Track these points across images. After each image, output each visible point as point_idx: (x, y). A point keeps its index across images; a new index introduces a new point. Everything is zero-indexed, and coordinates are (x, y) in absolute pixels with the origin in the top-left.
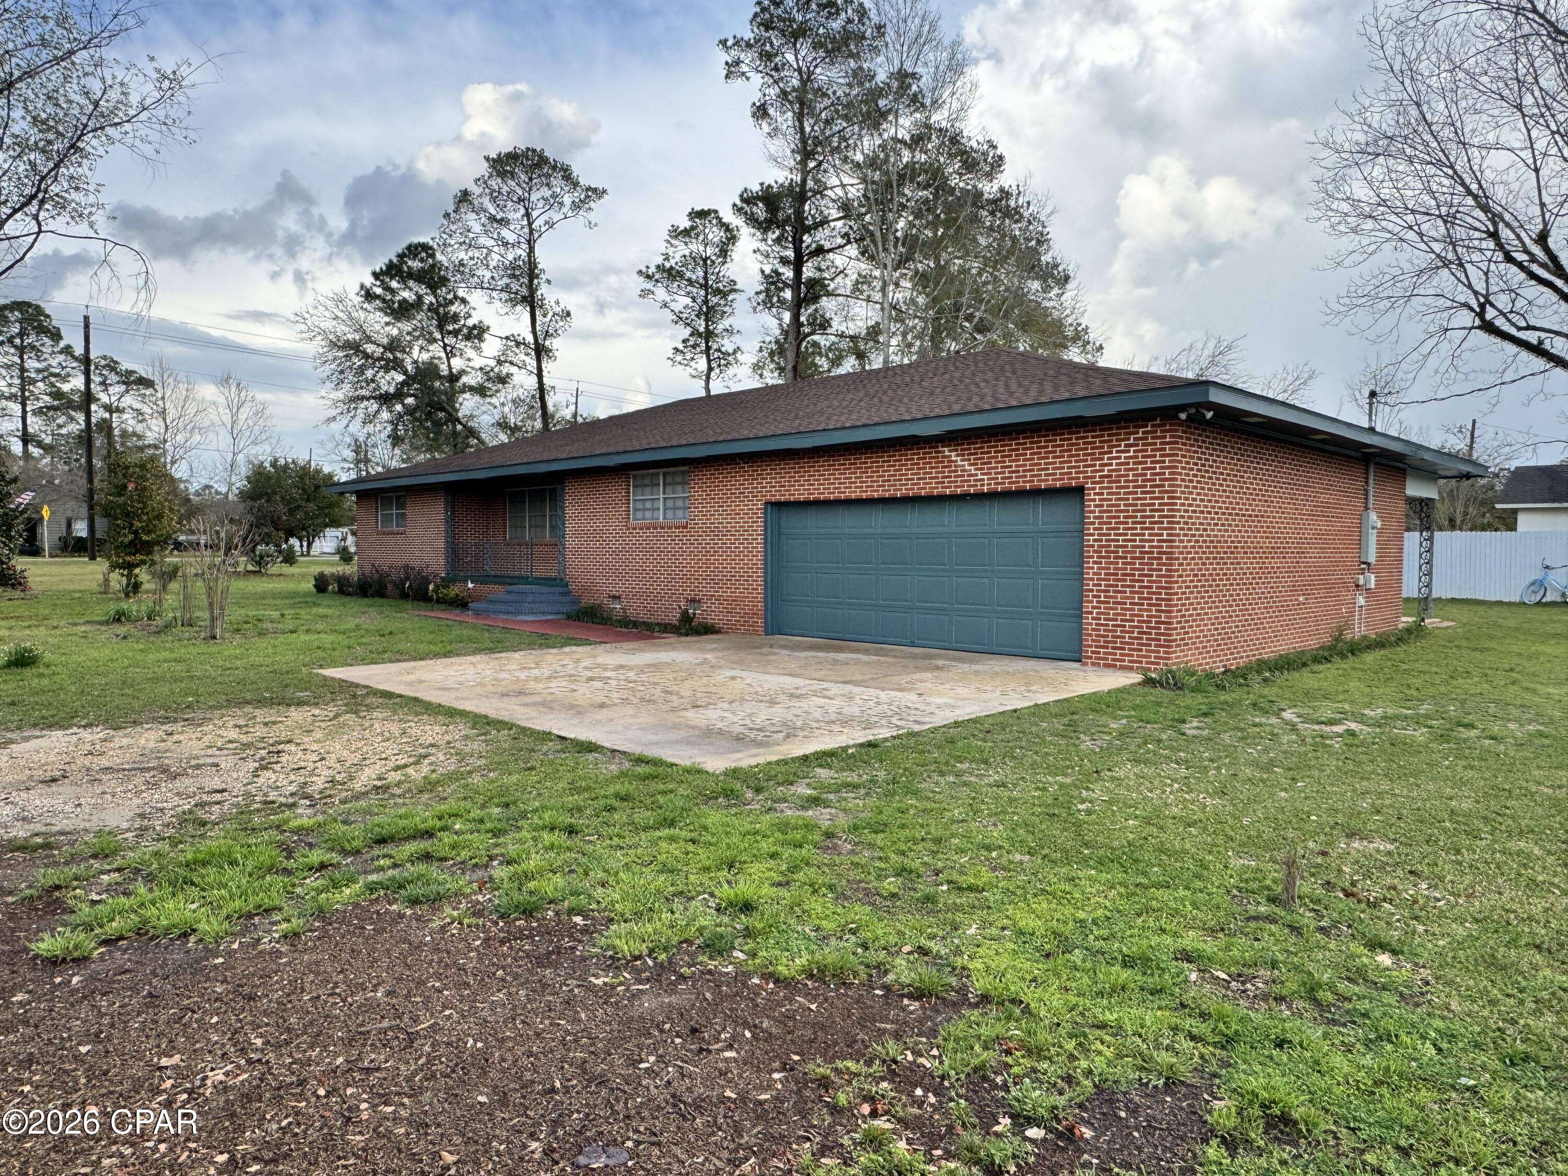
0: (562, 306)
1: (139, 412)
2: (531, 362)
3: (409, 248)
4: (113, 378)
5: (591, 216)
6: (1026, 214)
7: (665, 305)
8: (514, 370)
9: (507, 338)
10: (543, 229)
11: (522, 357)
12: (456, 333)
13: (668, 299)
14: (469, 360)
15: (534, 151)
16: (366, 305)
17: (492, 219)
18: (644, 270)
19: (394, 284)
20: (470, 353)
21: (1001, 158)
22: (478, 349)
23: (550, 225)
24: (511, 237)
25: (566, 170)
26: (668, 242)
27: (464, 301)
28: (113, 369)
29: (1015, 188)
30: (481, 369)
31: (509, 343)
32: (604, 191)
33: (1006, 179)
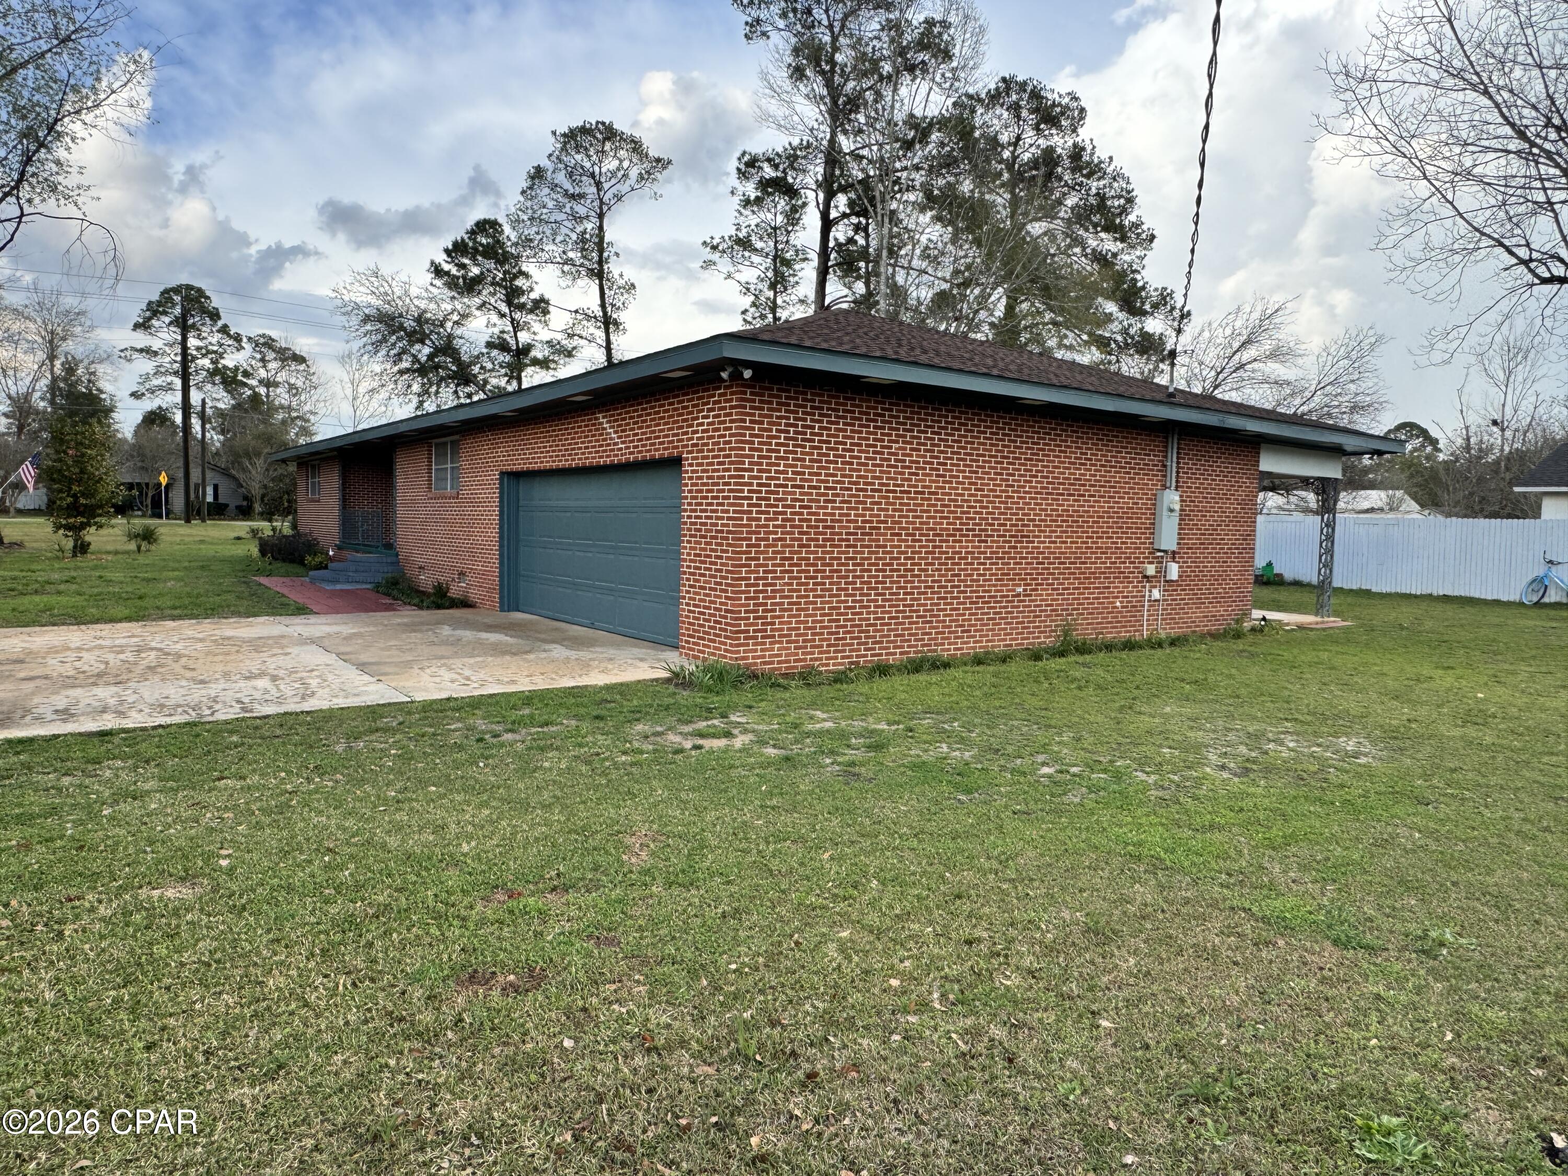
0: (626, 278)
1: (291, 386)
2: (600, 335)
3: (478, 224)
4: (271, 355)
5: (655, 187)
6: (1109, 170)
7: (729, 276)
8: (583, 342)
9: (576, 312)
10: (612, 202)
11: (592, 330)
12: (521, 307)
13: (732, 269)
14: (534, 333)
15: (603, 123)
16: (435, 282)
17: (566, 194)
18: (709, 241)
19: (466, 261)
20: (536, 327)
21: (1082, 110)
22: (546, 323)
23: (619, 198)
24: (581, 210)
25: (636, 143)
26: (739, 212)
27: (527, 276)
28: (270, 347)
29: (1088, 142)
30: (548, 342)
31: (579, 317)
32: (669, 162)
33: (1085, 134)
